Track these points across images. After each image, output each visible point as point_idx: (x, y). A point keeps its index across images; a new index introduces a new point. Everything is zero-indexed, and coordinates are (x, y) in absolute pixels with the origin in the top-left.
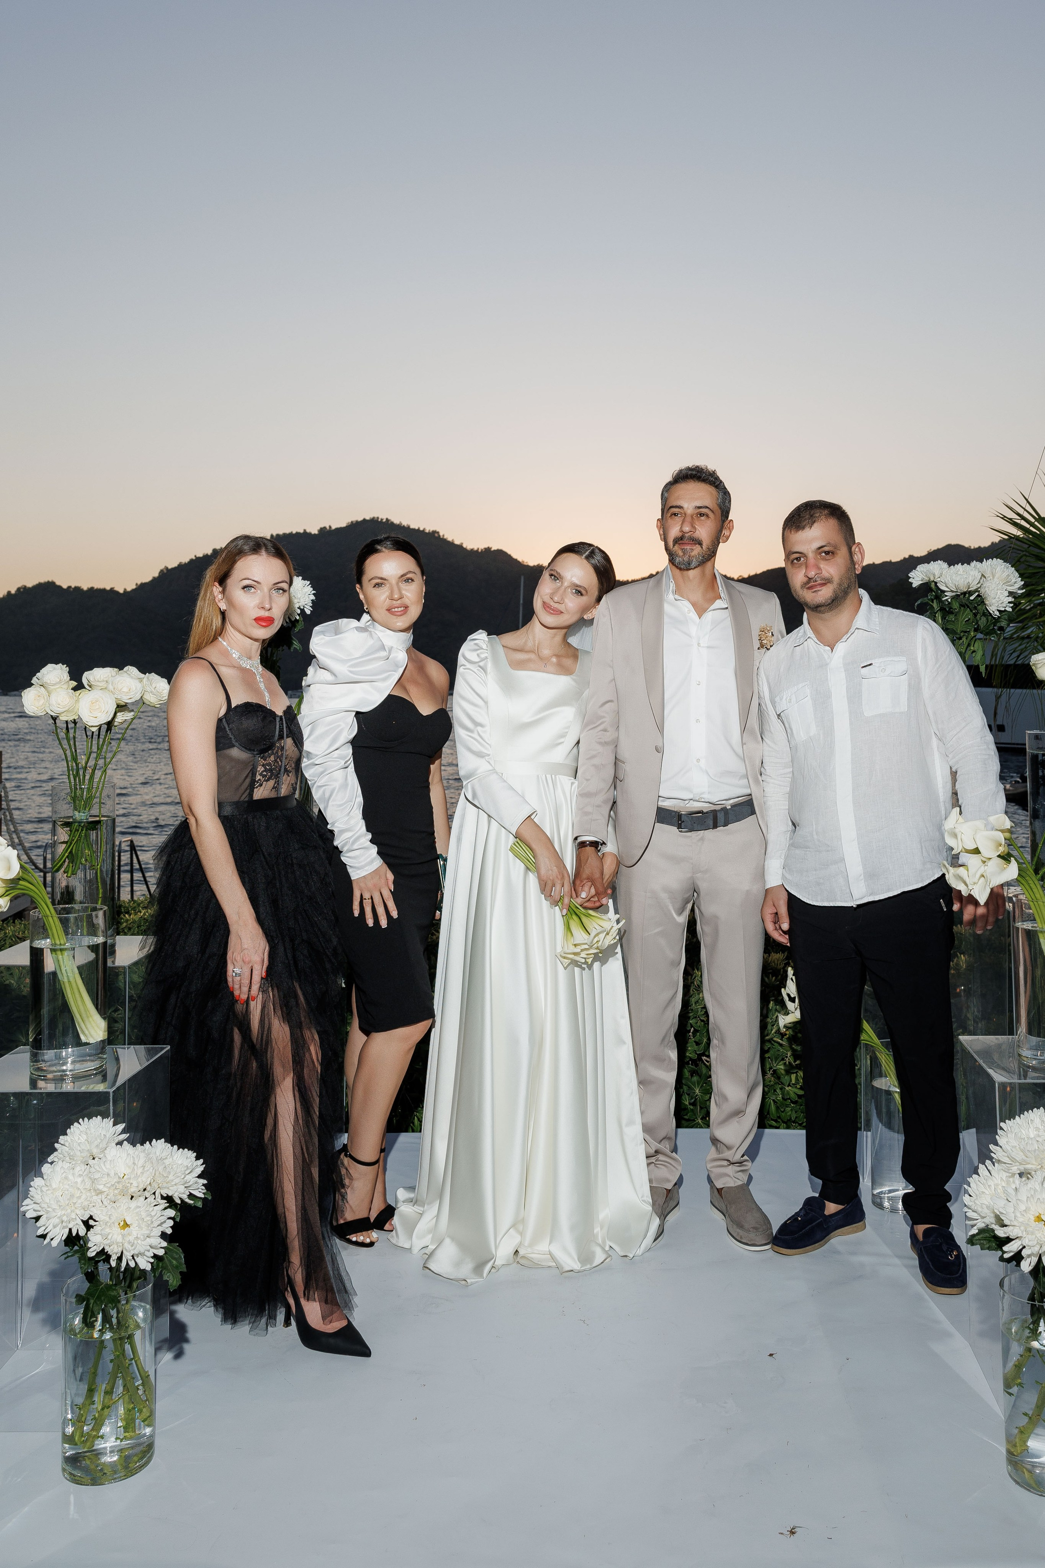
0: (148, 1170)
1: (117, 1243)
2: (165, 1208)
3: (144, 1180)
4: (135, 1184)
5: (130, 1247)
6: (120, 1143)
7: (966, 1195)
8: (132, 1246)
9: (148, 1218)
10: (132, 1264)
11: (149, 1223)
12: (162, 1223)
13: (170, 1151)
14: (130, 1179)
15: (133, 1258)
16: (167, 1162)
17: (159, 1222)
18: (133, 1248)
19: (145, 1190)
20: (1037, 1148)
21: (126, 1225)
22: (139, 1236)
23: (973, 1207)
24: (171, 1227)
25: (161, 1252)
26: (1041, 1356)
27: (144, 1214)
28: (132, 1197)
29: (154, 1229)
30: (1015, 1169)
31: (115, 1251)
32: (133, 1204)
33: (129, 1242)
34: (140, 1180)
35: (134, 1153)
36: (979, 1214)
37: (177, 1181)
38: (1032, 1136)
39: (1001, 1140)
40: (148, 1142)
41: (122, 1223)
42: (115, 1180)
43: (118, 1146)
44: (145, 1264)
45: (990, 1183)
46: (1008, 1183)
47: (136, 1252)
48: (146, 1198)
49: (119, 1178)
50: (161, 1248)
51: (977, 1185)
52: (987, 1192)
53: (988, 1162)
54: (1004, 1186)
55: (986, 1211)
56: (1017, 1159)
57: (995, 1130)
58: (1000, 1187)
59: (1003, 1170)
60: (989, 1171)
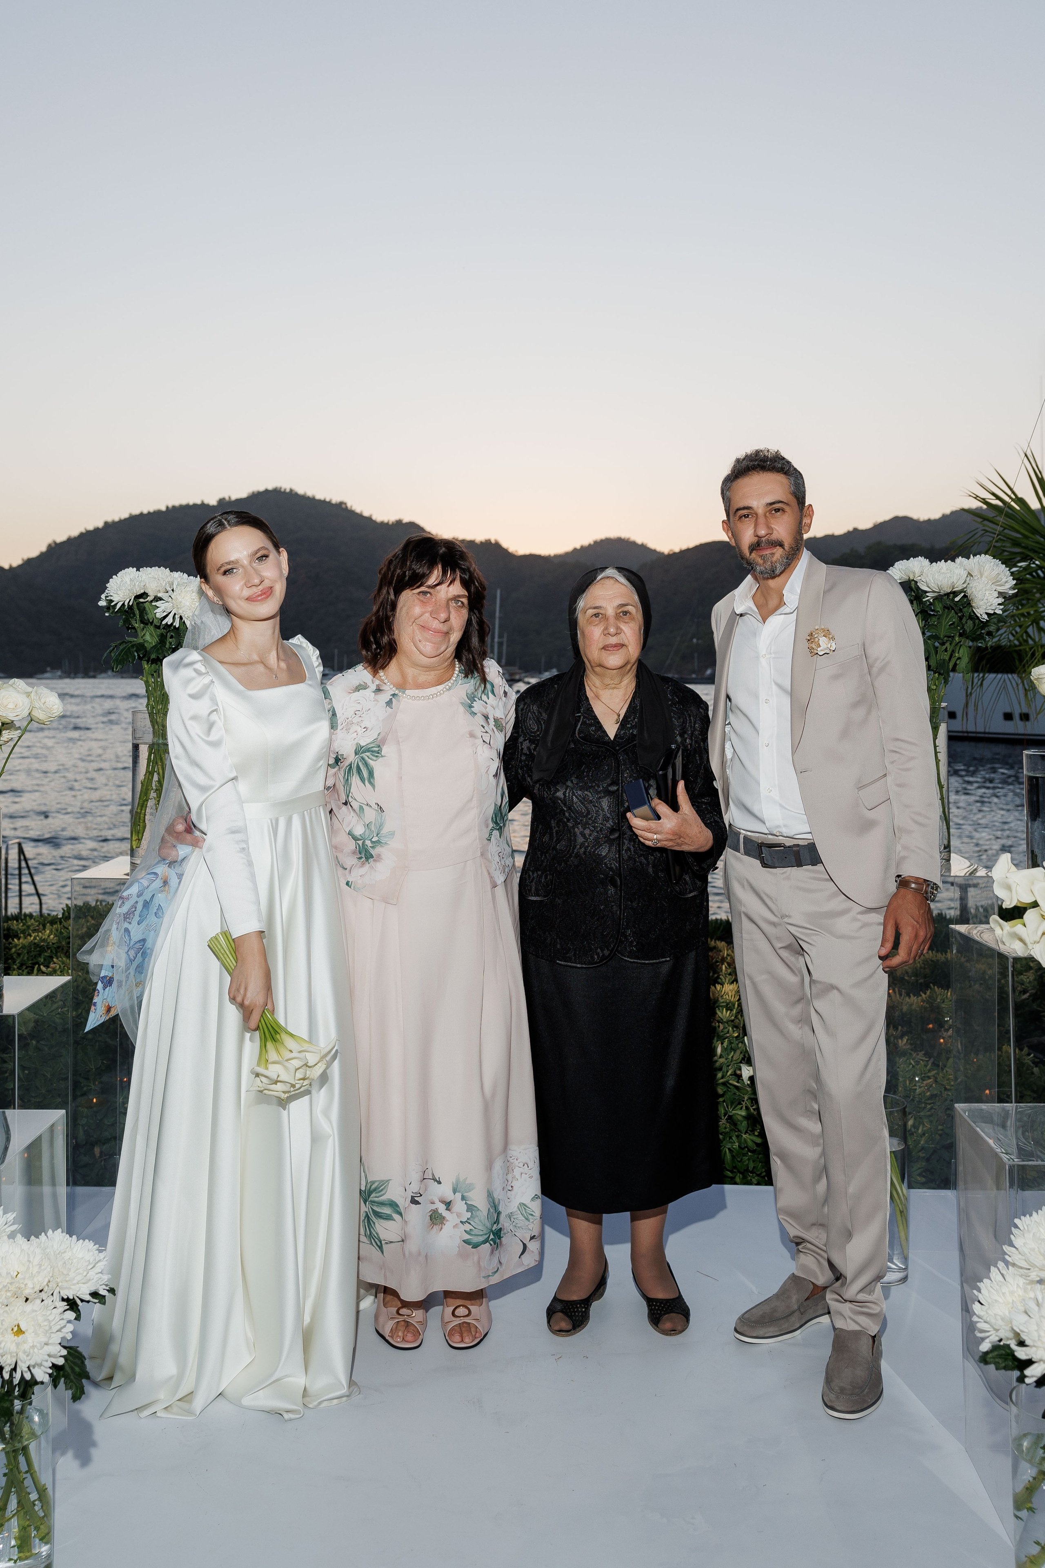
0: (45, 1269)
1: (11, 1353)
2: (65, 1311)
3: (41, 1281)
4: (30, 1285)
5: (25, 1357)
6: (12, 1236)
7: (977, 1303)
8: (28, 1356)
9: (46, 1323)
10: (28, 1377)
11: (47, 1328)
12: (62, 1328)
13: (69, 1242)
14: (24, 1279)
15: (30, 1370)
16: (67, 1256)
17: (58, 1327)
18: (29, 1358)
19: (41, 1291)
21: (19, 1331)
22: (35, 1344)
23: (984, 1318)
24: (71, 1332)
25: (61, 1362)
27: (40, 1319)
28: (27, 1300)
29: (53, 1335)
30: (1034, 1275)
31: (9, 1361)
32: (29, 1307)
33: (24, 1352)
34: (35, 1280)
35: (29, 1249)
36: (991, 1326)
37: (79, 1278)
39: (1018, 1241)
40: (43, 1234)
41: (16, 1329)
42: (8, 1280)
43: (11, 1240)
44: (42, 1375)
45: (1003, 1290)
46: (1025, 1290)
47: (32, 1363)
48: (43, 1301)
49: (12, 1278)
50: (61, 1356)
51: (989, 1291)
52: (1000, 1300)
53: (1001, 1264)
54: (1021, 1294)
55: (1000, 1322)
56: (1038, 1265)
57: (1013, 1229)
58: (1016, 1294)
59: (1021, 1276)
60: (1002, 1275)
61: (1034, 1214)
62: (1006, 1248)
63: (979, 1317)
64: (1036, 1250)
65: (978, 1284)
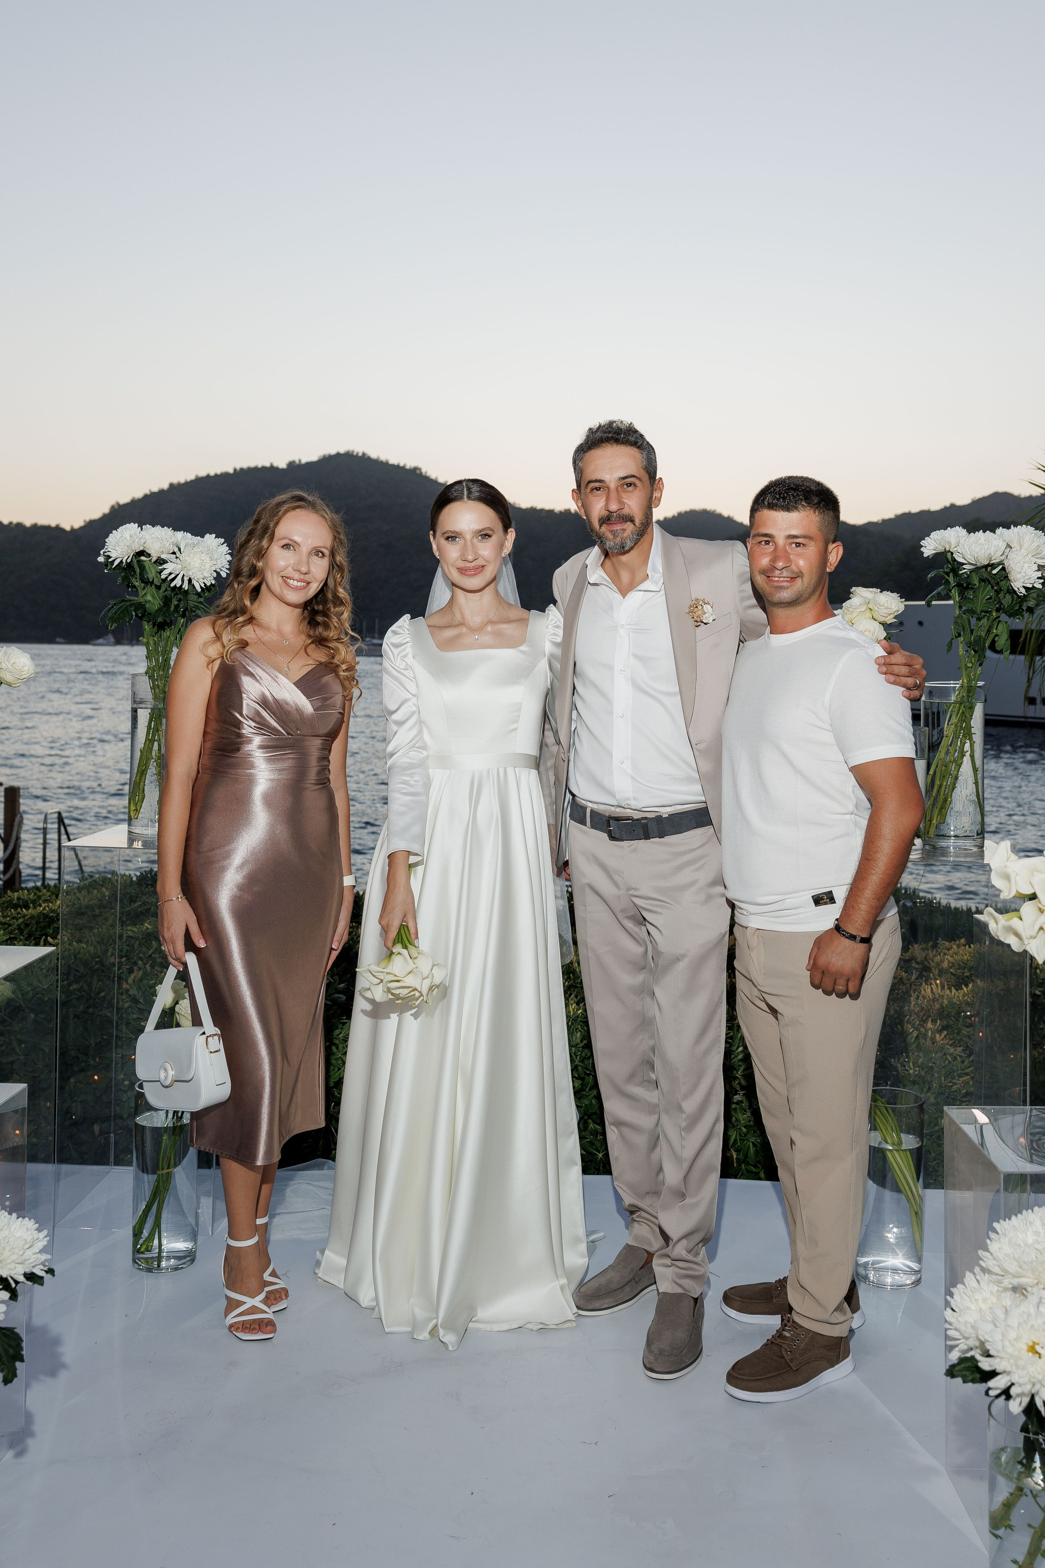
7: (949, 1310)
20: (1035, 1259)
23: (956, 1325)
26: (1035, 1497)
30: (1007, 1282)
36: (961, 1333)
37: (15, 1257)
38: (1030, 1240)
39: (993, 1246)
45: (978, 1296)
46: (999, 1298)
51: (962, 1298)
52: (973, 1307)
53: (977, 1270)
54: (994, 1301)
55: (970, 1330)
56: (1011, 1271)
57: (990, 1233)
58: (989, 1301)
59: (994, 1282)
60: (978, 1281)
61: (1013, 1217)
62: (981, 1253)
63: (950, 1324)
64: (1011, 1255)
65: (952, 1289)
